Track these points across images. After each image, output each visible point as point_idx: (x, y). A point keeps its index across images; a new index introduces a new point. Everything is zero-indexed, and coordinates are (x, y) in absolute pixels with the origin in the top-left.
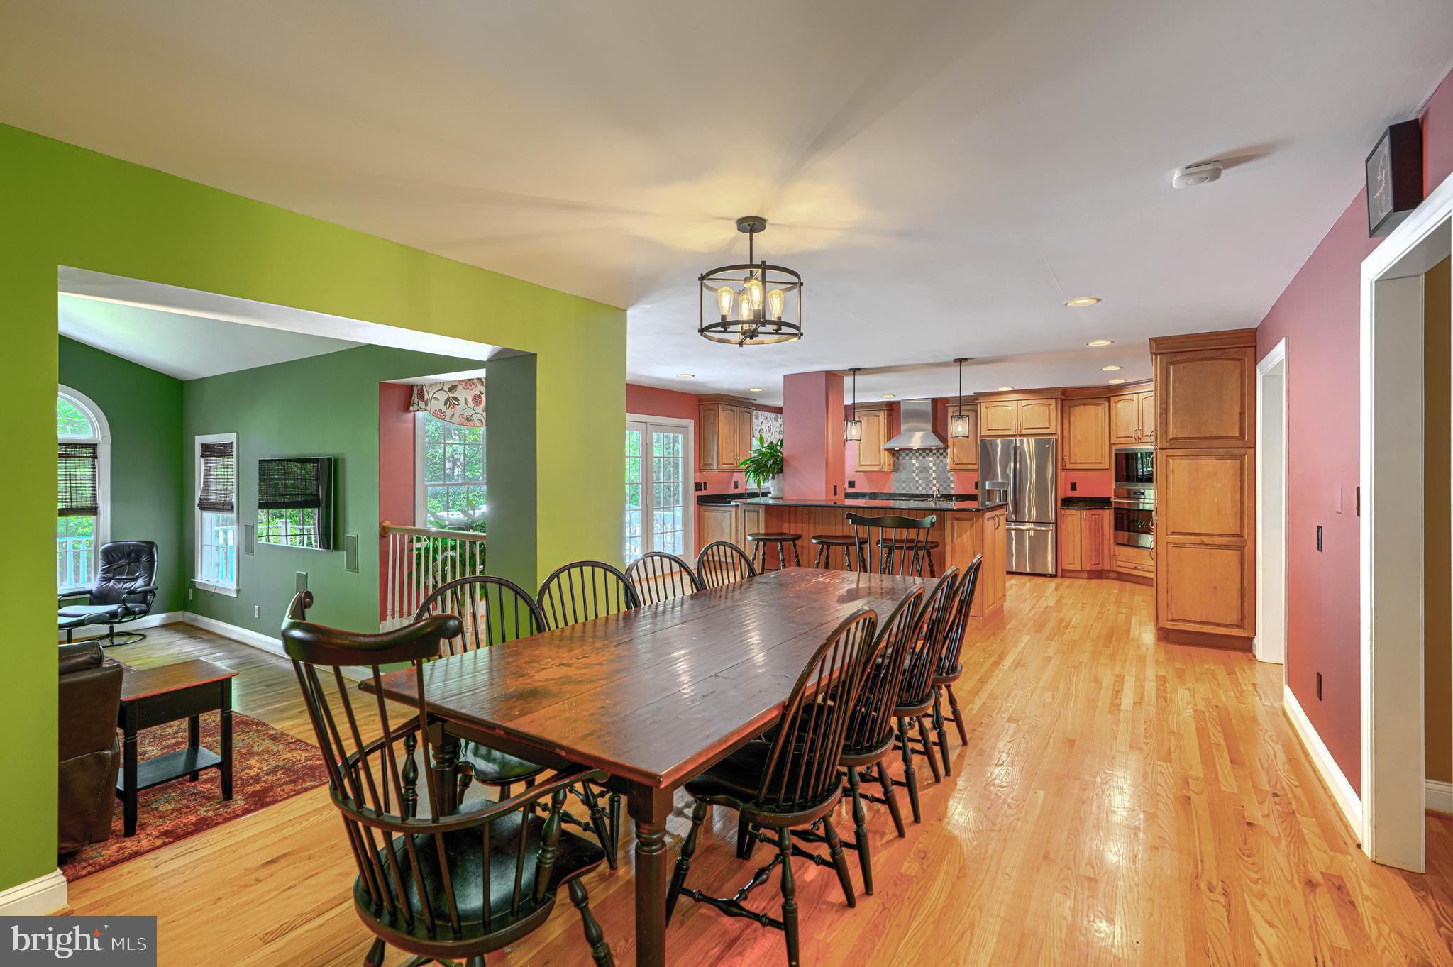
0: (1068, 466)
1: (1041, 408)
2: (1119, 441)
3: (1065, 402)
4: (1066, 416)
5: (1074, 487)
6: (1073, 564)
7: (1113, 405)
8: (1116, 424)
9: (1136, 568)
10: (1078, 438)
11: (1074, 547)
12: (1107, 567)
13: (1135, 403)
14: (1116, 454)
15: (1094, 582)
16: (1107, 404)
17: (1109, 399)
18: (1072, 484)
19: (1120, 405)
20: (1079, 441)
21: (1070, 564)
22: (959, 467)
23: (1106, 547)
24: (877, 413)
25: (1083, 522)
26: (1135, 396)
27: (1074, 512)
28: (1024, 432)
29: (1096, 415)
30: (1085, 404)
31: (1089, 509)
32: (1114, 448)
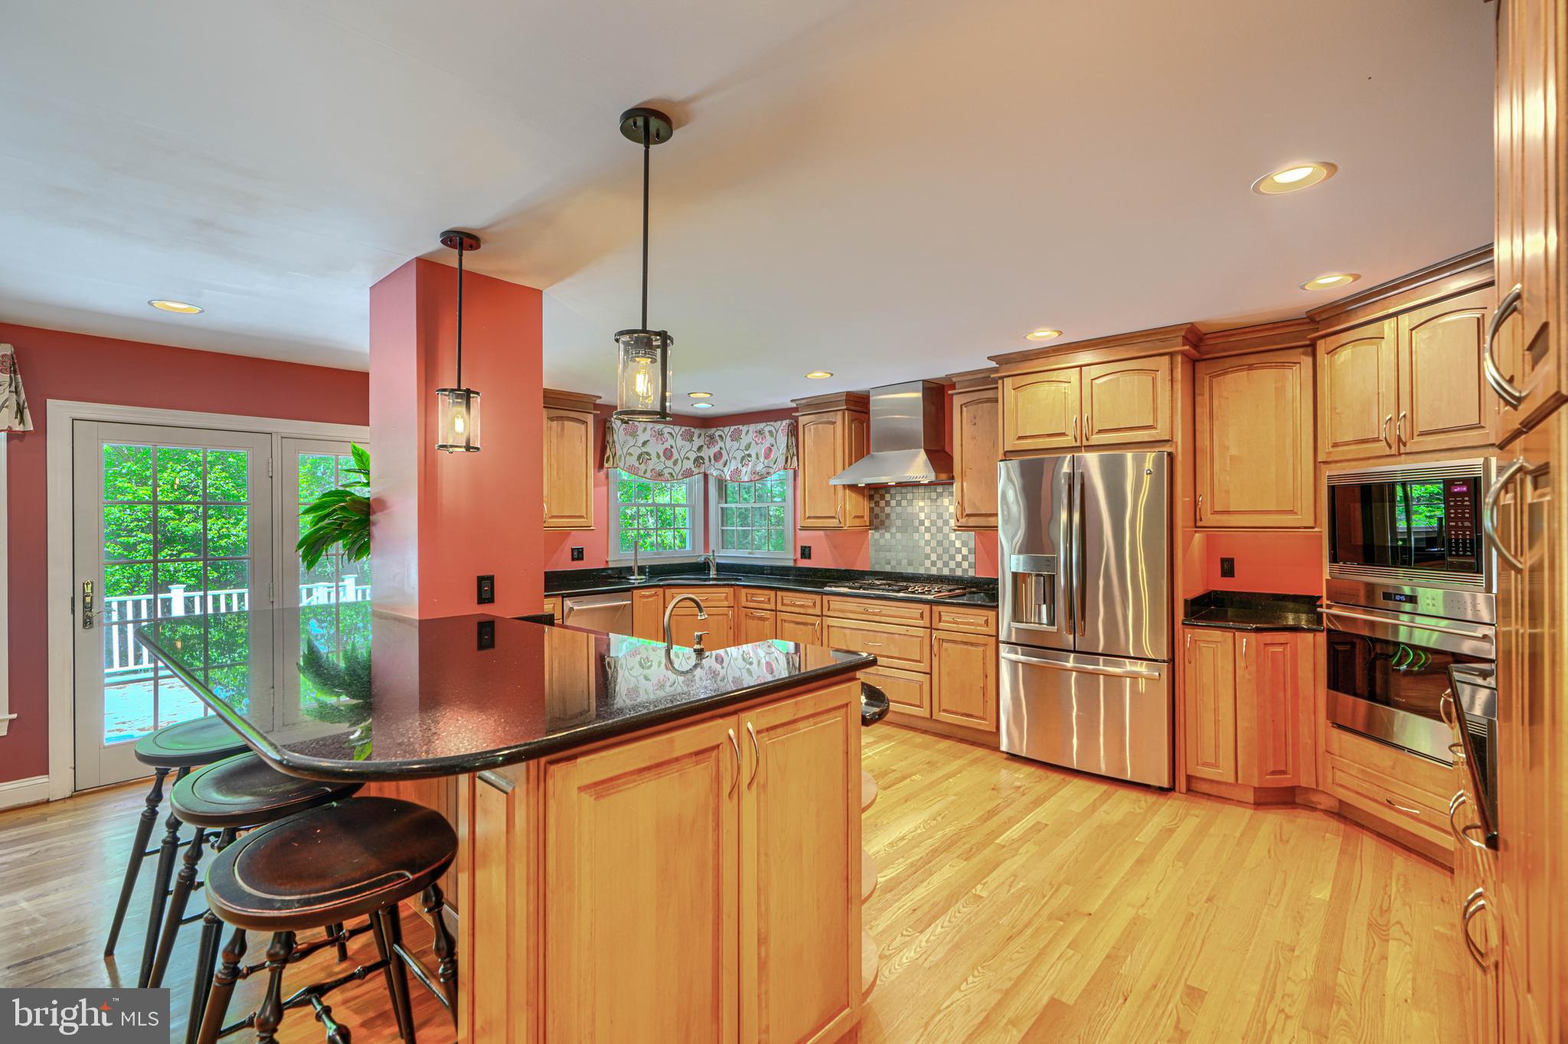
0: (1209, 519)
1: (1135, 378)
2: (1339, 453)
3: (1200, 366)
4: (1203, 400)
5: (1228, 568)
6: (1216, 765)
7: (1323, 359)
8: (1333, 409)
9: (1390, 804)
10: (1233, 451)
11: (1216, 722)
12: (1306, 780)
13: (1387, 348)
14: (1332, 489)
15: (1272, 821)
16: (1309, 360)
17: (1312, 349)
18: (1223, 560)
19: (1345, 355)
20: (1232, 458)
21: (1205, 764)
22: (972, 521)
23: (1304, 730)
24: (830, 417)
25: (1240, 663)
26: (1388, 326)
27: (1216, 634)
28: (1096, 439)
29: (1280, 391)
30: (1251, 367)
31: (1258, 630)
32: (1327, 472)
